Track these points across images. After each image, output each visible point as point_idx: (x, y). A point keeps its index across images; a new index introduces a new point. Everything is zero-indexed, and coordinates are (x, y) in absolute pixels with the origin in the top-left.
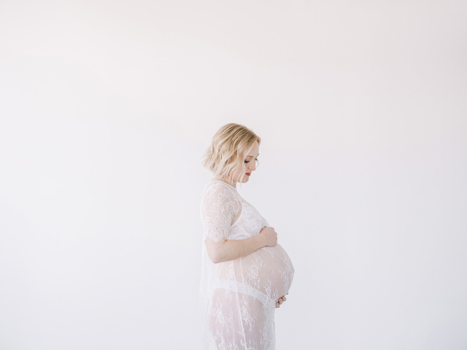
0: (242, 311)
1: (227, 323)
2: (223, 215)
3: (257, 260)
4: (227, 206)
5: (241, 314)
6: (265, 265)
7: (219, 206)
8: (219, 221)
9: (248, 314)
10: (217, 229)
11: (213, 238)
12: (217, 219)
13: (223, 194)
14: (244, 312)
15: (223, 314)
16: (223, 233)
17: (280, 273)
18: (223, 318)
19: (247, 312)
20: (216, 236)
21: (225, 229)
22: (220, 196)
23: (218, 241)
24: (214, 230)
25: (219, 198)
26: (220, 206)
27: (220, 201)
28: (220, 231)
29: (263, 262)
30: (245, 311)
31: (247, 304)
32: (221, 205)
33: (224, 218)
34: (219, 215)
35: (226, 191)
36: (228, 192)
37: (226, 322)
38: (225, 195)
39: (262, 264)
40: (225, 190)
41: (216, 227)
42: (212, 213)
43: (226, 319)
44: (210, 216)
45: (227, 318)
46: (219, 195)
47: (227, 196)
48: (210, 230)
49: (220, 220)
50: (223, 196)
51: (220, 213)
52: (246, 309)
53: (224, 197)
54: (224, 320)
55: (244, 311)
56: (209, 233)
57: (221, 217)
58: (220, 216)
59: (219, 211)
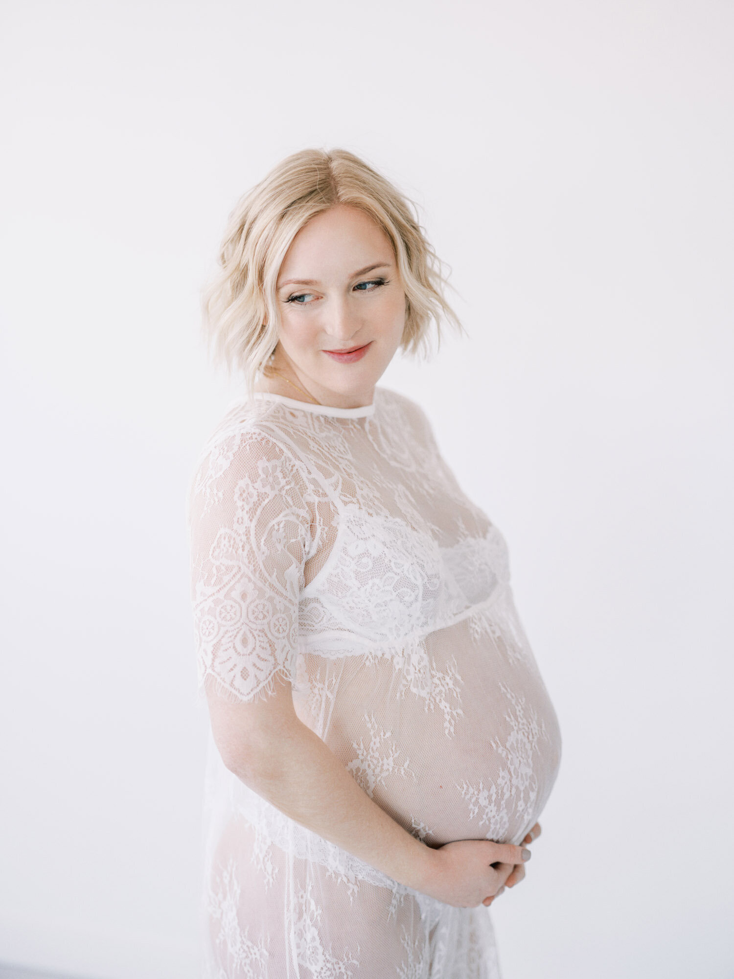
0: (300, 935)
1: (248, 961)
2: (266, 575)
3: (378, 745)
4: (274, 532)
5: (298, 947)
6: (406, 765)
7: (244, 538)
8: (252, 607)
9: (321, 950)
10: (244, 642)
11: (232, 685)
12: (244, 596)
13: (253, 482)
14: (308, 940)
15: (239, 924)
16: (273, 654)
17: (468, 797)
18: (239, 939)
19: (317, 943)
20: (244, 674)
21: (276, 634)
22: (241, 495)
23: (252, 695)
24: (234, 647)
25: (240, 504)
26: (248, 538)
27: (246, 517)
28: (258, 648)
29: (396, 755)
30: (312, 933)
31: (320, 911)
32: (253, 532)
33: (271, 586)
34: (250, 580)
35: (265, 470)
36: (279, 469)
37: (247, 957)
38: (264, 486)
39: (394, 761)
40: (262, 464)
41: (240, 636)
42: (218, 569)
43: (248, 947)
44: (213, 582)
45: (250, 944)
46: (237, 490)
47: (273, 488)
48: (216, 648)
49: (257, 602)
50: (255, 493)
51: (255, 570)
52: (316, 933)
53: (261, 496)
54: (239, 945)
55: (309, 937)
56: (213, 660)
57: (260, 584)
58: (255, 584)
59: (246, 561)
